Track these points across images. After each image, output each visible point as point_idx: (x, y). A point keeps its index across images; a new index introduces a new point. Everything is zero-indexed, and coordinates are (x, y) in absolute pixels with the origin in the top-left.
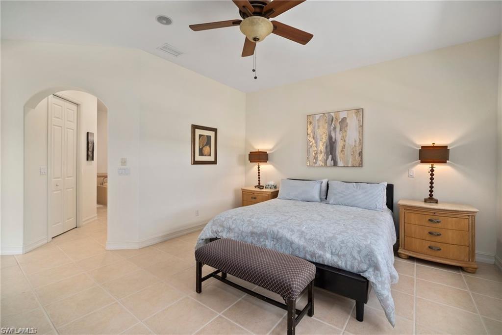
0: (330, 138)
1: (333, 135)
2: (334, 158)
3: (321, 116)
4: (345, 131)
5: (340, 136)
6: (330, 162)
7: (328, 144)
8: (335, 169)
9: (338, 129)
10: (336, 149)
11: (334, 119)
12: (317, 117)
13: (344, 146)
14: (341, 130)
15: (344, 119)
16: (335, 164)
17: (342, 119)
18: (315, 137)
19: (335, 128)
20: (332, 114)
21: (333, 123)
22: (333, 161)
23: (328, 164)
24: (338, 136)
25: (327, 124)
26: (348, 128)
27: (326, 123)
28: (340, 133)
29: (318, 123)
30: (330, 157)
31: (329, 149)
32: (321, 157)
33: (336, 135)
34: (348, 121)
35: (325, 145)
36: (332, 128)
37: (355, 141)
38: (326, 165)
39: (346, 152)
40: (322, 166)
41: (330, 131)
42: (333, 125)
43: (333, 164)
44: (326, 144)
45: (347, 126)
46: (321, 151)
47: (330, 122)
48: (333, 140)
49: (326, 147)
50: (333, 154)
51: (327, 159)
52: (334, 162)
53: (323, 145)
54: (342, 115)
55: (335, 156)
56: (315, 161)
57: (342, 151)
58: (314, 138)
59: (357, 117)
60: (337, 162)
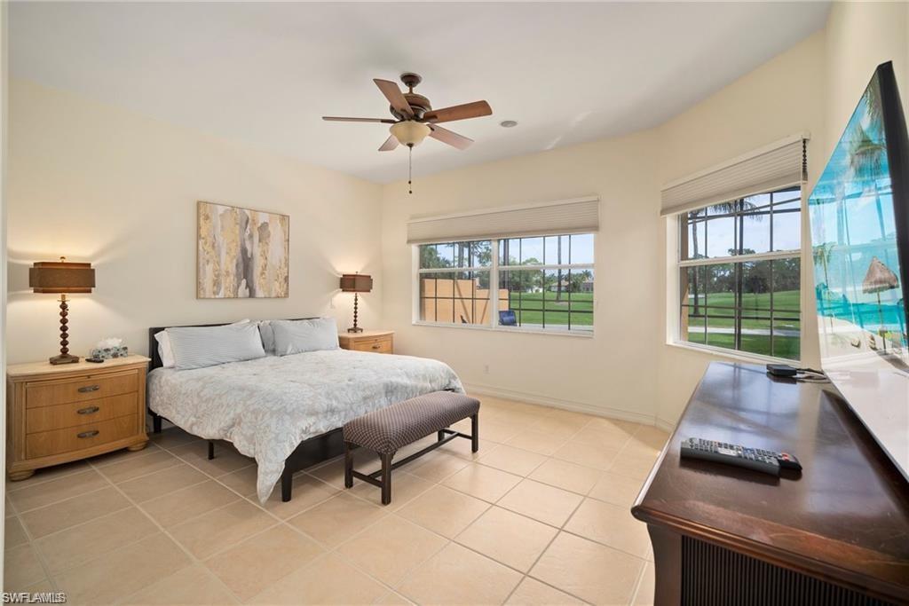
0: (244, 251)
1: (248, 247)
2: (250, 285)
3: (227, 210)
4: (267, 243)
5: (260, 250)
6: (243, 291)
7: (241, 260)
8: (251, 302)
9: (256, 239)
10: (252, 271)
11: (250, 221)
12: (221, 210)
13: (266, 266)
14: (260, 241)
15: (264, 226)
16: (252, 295)
17: (262, 224)
18: (216, 245)
19: (251, 236)
20: (246, 211)
21: (248, 227)
22: (248, 290)
23: (240, 294)
24: (255, 250)
25: (238, 227)
26: (271, 238)
27: (237, 224)
28: (259, 246)
29: (222, 221)
30: (244, 282)
31: (241, 269)
32: (228, 282)
33: (252, 247)
34: (270, 228)
35: (235, 261)
36: (247, 234)
37: (280, 261)
38: (236, 297)
39: (267, 274)
40: (229, 298)
41: (244, 240)
42: (248, 229)
43: (248, 294)
44: (237, 260)
45: (269, 236)
46: (227, 272)
47: (244, 225)
48: (249, 256)
49: (237, 265)
50: (249, 277)
51: (238, 287)
52: (250, 291)
53: (231, 262)
54: (262, 218)
55: (252, 282)
56: (215, 288)
57: (262, 274)
58: (213, 246)
59: (282, 225)
60: (255, 291)
